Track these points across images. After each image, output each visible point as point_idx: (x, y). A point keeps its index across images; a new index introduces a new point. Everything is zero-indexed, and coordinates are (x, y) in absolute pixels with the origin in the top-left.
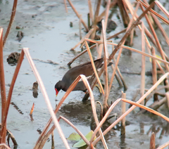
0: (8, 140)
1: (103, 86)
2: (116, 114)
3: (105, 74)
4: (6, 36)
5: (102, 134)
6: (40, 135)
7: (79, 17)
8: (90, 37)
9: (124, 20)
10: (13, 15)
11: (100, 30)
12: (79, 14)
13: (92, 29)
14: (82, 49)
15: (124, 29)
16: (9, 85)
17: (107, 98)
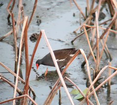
0: (30, 92)
1: (95, 57)
2: (104, 77)
3: (97, 49)
4: (30, 22)
5: (94, 90)
8: (87, 24)
9: (111, 12)
10: (34, 8)
11: (94, 19)
12: (80, 8)
13: (89, 18)
14: (81, 32)
15: (110, 18)
16: (31, 55)
17: (98, 66)
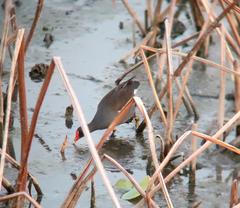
0: (30, 187)
1: (165, 113)
2: (182, 154)
3: (168, 96)
4: (29, 40)
5: (163, 181)
6: (74, 182)
7: (132, 15)
8: (148, 44)
9: (196, 20)
10: (39, 10)
11: (162, 34)
12: (133, 11)
13: (151, 33)
14: (137, 61)
15: (196, 33)
16: (32, 110)
17: (170, 131)
